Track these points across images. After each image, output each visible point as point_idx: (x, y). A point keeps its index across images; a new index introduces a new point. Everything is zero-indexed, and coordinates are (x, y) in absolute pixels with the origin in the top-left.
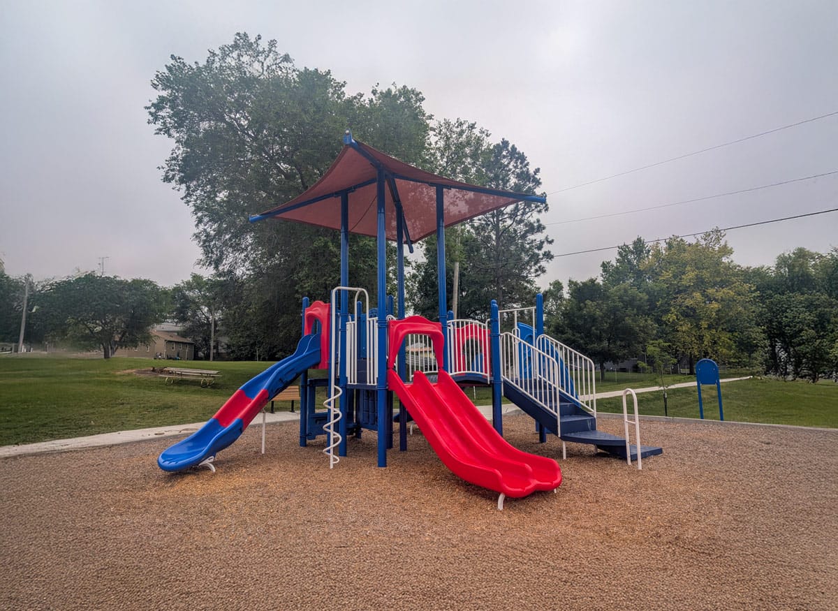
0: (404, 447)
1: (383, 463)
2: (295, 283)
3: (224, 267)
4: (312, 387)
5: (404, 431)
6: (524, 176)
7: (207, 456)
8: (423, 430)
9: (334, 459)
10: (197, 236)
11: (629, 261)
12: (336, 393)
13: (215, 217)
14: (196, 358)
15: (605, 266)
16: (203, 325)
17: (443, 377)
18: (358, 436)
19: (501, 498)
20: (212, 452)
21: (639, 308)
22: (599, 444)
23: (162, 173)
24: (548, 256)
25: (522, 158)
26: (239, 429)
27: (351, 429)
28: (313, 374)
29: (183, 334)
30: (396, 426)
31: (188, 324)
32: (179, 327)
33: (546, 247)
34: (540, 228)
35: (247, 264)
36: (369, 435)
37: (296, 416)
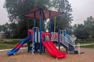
0: (44, 52)
1: (41, 54)
2: (26, 25)
3: (13, 22)
4: (30, 43)
5: (44, 50)
6: (68, 5)
7: (14, 53)
8: (47, 50)
9: (33, 53)
10: (8, 16)
11: (89, 20)
12: (33, 43)
13: (11, 13)
14: (7, 38)
15: (84, 21)
16: (8, 32)
17: (50, 41)
18: (37, 50)
19: (57, 58)
20: (15, 52)
21: (90, 29)
22: (75, 52)
23: (3, 6)
24: (72, 20)
25: (68, 2)
26: (19, 49)
27: (36, 49)
28: (30, 41)
29: (5, 34)
30: (43, 49)
31: (5, 32)
32: (4, 32)
33: (72, 18)
34: (71, 15)
35: (17, 21)
36: (39, 50)
37: (27, 48)
